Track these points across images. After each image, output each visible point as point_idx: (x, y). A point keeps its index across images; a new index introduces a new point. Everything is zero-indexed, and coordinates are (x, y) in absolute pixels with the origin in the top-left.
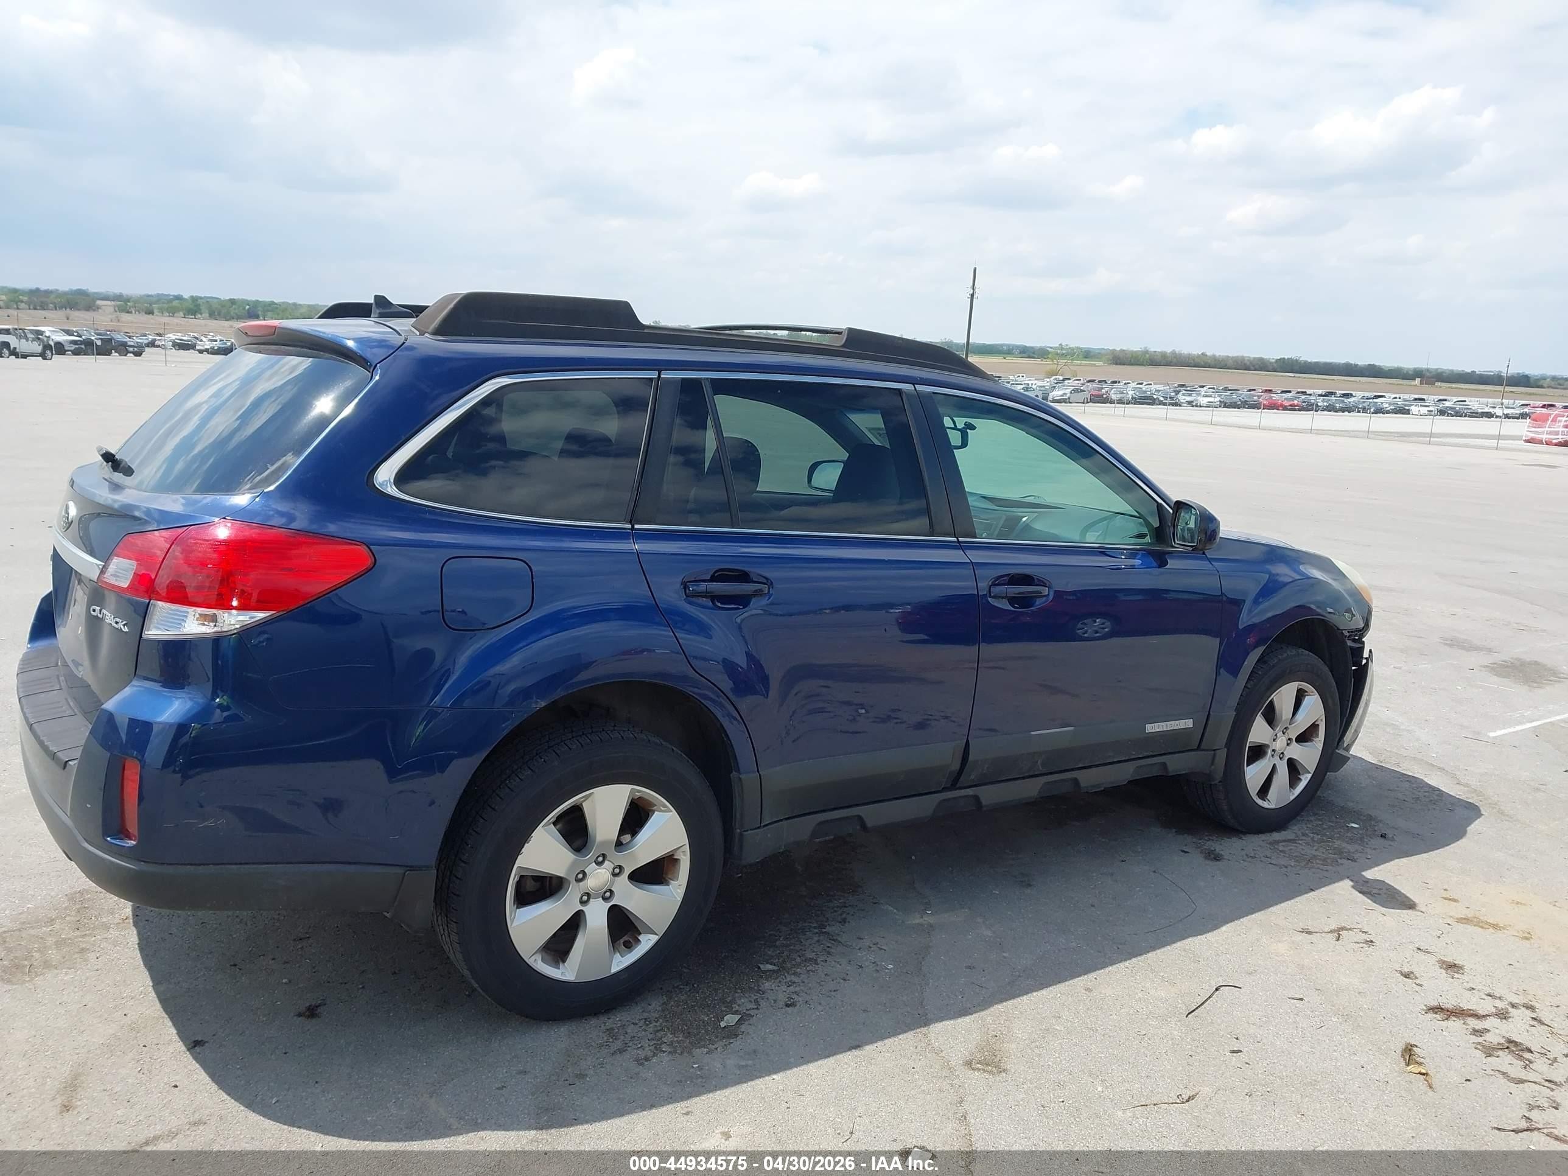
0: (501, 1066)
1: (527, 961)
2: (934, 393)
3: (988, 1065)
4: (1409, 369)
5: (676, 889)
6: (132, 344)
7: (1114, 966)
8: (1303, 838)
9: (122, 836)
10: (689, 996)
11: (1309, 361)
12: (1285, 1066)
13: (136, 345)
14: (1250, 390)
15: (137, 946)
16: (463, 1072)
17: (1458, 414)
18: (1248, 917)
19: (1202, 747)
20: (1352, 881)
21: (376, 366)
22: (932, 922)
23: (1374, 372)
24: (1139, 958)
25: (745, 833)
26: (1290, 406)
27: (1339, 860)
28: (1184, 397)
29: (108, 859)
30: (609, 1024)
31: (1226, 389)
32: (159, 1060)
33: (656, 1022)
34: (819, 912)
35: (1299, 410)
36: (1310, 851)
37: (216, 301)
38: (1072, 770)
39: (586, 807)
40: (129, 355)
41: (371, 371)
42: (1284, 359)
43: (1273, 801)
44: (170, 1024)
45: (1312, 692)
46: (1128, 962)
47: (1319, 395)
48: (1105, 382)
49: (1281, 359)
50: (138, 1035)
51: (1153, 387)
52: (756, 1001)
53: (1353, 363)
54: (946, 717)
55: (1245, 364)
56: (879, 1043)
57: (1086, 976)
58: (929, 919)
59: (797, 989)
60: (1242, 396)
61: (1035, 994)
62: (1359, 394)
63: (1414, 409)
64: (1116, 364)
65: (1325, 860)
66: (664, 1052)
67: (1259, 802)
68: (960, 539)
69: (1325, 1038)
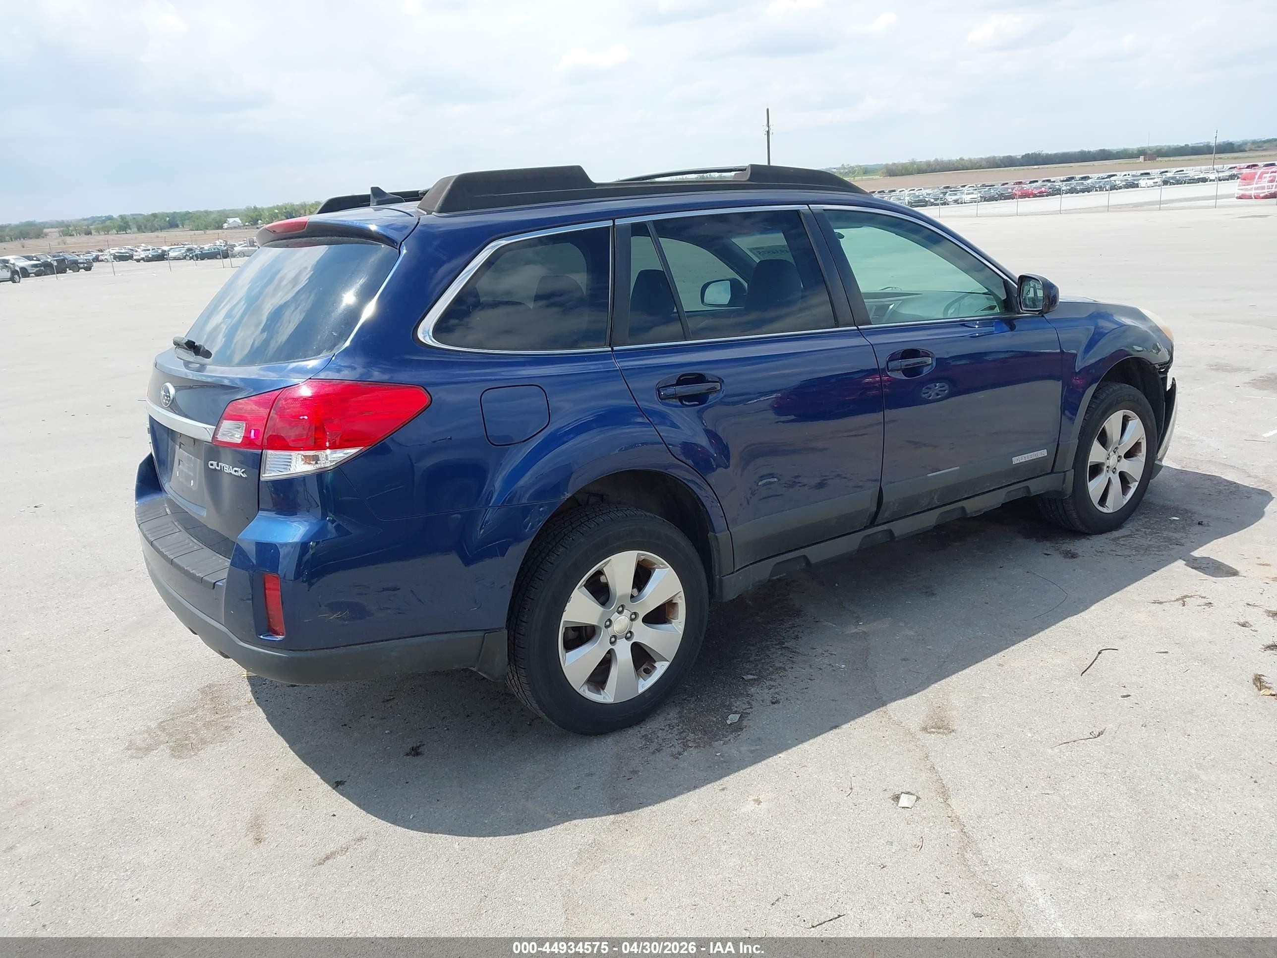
0: (572, 772)
1: (578, 691)
2: (824, 210)
3: (939, 728)
4: (1133, 149)
5: (678, 625)
6: (81, 261)
7: (1016, 646)
8: (1138, 533)
9: (271, 633)
10: (697, 704)
11: (1050, 153)
12: (1166, 702)
13: (85, 261)
14: (1003, 184)
15: (266, 720)
16: (545, 780)
17: (1179, 182)
18: (1109, 597)
19: (1055, 471)
20: (1184, 560)
21: (401, 243)
22: (865, 630)
23: (1104, 156)
24: (1033, 637)
25: (725, 578)
26: (1039, 193)
27: (1170, 546)
28: (951, 197)
29: (262, 652)
30: (643, 732)
31: (984, 185)
32: (315, 799)
33: (678, 726)
34: (776, 633)
35: (1047, 196)
36: (1145, 542)
37: (141, 217)
38: (960, 500)
39: (606, 570)
40: (81, 270)
41: (398, 248)
42: (1029, 154)
43: (1110, 507)
44: (313, 772)
45: (1134, 417)
46: (1025, 641)
47: (1061, 181)
48: (883, 192)
49: (1026, 154)
50: (292, 782)
51: (924, 192)
52: (749, 703)
53: (1087, 150)
54: (839, 475)
55: (997, 163)
56: (852, 722)
57: (996, 656)
58: (862, 628)
59: (777, 690)
60: (999, 190)
61: (960, 673)
62: (1094, 176)
63: (1142, 183)
64: (890, 176)
65: (1159, 547)
66: (691, 747)
67: (1100, 508)
68: (860, 327)
69: (1192, 678)
